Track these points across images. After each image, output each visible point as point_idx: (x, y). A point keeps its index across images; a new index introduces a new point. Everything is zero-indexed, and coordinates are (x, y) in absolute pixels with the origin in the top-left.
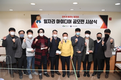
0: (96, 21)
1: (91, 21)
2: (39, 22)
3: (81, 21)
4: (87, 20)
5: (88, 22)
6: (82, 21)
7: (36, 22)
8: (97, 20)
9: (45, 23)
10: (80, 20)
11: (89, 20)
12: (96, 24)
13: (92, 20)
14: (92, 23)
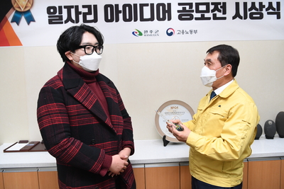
0: (275, 6)
1: (257, 6)
2: (23, 20)
3: (212, 7)
4: (237, 4)
5: (242, 13)
6: (216, 9)
7: (10, 19)
8: (278, 4)
9: (51, 22)
10: (207, 5)
11: (245, 4)
12: (279, 17)
13: (261, 4)
14: (261, 17)
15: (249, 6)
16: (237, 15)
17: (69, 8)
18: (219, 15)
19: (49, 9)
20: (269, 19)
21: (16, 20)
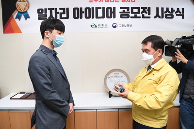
0: (181, 10)
1: (170, 10)
2: (23, 17)
3: (141, 10)
5: (160, 14)
6: (144, 11)
7: (15, 17)
8: (183, 9)
9: (39, 18)
10: (138, 8)
11: (162, 9)
12: (183, 18)
13: (172, 9)
14: (172, 17)
15: (165, 10)
16: (157, 16)
17: (51, 10)
18: (146, 15)
19: (39, 10)
20: (177, 18)
21: (19, 17)
